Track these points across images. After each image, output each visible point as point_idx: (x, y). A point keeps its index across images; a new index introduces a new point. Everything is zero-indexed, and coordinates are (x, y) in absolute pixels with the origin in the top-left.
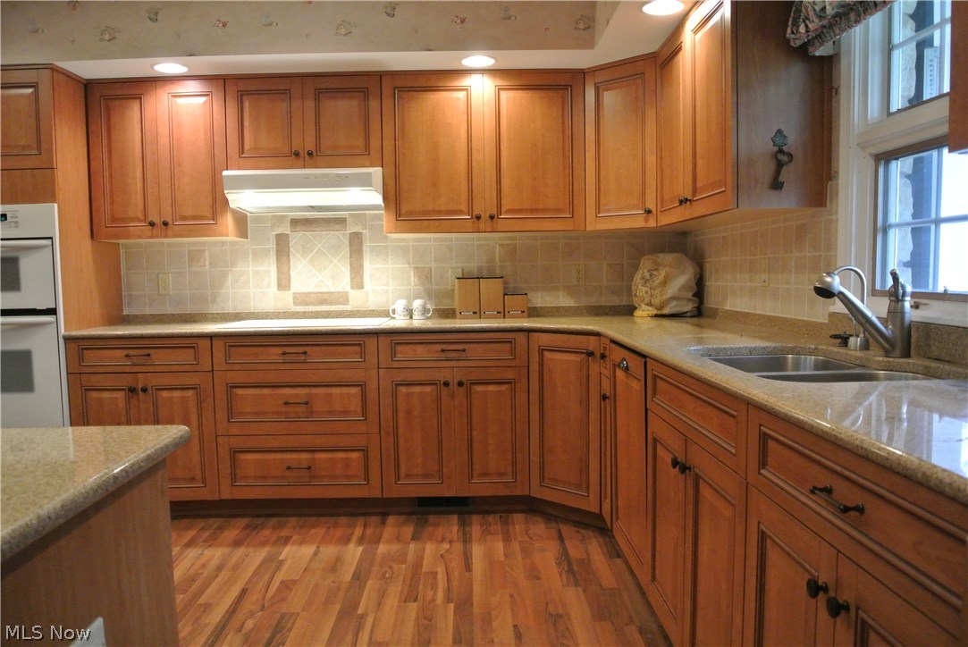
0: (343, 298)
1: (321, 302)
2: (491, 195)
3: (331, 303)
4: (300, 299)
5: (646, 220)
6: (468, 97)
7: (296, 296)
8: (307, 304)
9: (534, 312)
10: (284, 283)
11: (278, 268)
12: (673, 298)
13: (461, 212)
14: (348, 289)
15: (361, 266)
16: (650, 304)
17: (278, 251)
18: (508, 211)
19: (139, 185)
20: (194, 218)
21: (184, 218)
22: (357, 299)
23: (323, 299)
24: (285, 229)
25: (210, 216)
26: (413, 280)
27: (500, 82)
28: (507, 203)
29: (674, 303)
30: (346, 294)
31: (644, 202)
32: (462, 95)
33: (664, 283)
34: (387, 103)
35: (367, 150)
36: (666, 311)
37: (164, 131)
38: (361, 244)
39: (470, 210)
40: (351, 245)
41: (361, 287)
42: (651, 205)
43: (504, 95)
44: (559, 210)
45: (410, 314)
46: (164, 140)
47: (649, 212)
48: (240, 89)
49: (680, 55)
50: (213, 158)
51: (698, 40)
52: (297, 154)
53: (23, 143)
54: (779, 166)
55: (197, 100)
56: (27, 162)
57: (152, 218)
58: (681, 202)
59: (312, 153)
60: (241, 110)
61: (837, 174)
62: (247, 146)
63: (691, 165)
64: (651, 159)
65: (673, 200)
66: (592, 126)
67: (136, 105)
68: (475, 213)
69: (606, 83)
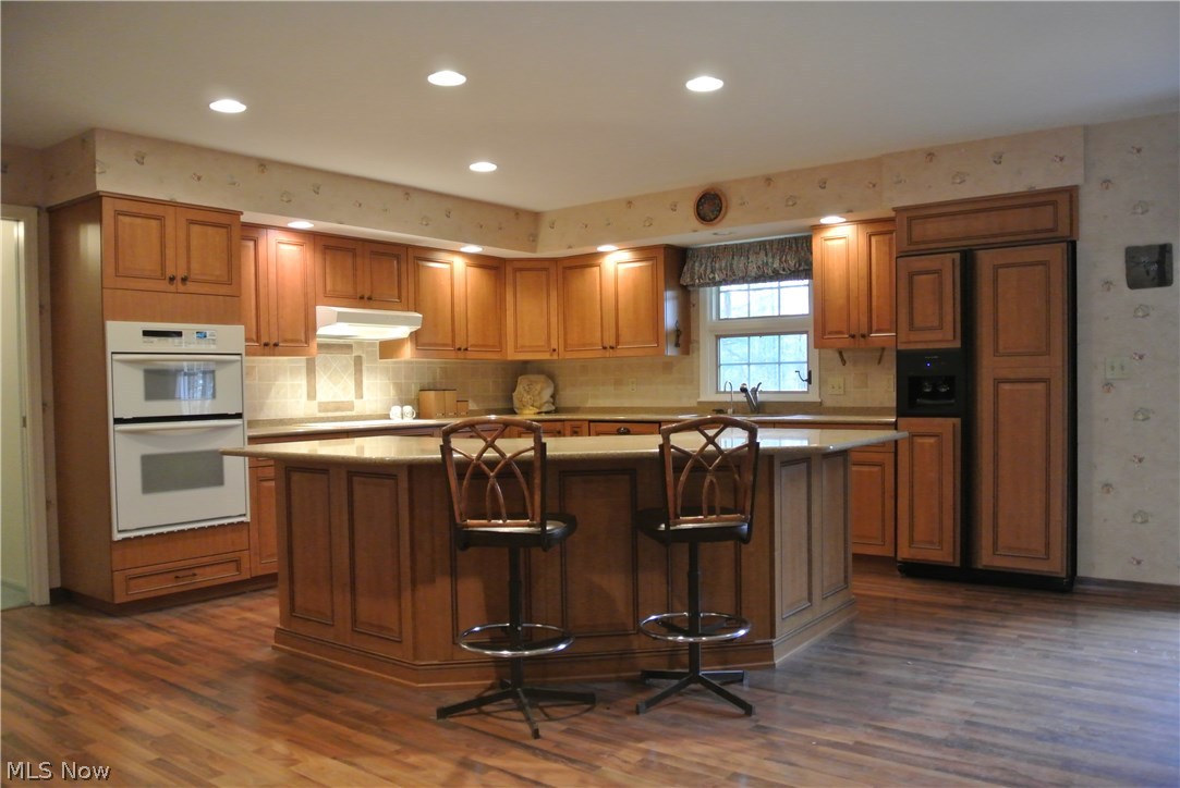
0: (350, 406)
1: (337, 410)
2: (464, 335)
3: (342, 411)
4: (323, 407)
5: (551, 355)
6: (452, 270)
7: (320, 404)
8: (328, 411)
10: (311, 395)
11: (308, 382)
13: (446, 346)
14: (353, 399)
15: (361, 382)
17: (307, 369)
18: (472, 346)
19: (254, 312)
20: (292, 341)
21: (285, 341)
22: (361, 407)
23: (338, 406)
25: (303, 339)
26: (392, 392)
27: (467, 261)
28: (472, 340)
30: (352, 402)
31: (549, 344)
32: (446, 267)
34: (410, 268)
35: (399, 299)
37: (273, 269)
38: (361, 364)
39: (453, 345)
40: (355, 366)
41: (362, 397)
42: (555, 346)
43: (468, 268)
44: (494, 346)
45: (402, 416)
46: (272, 277)
47: (553, 350)
48: (326, 244)
49: (596, 269)
50: (306, 295)
51: (622, 268)
52: (362, 298)
53: (217, 273)
54: (678, 336)
55: (294, 248)
56: (223, 290)
57: (264, 339)
58: (605, 348)
59: (370, 299)
60: (325, 259)
61: (698, 342)
62: (328, 288)
63: (613, 331)
64: (554, 320)
65: (584, 345)
66: (512, 293)
67: (251, 244)
68: (457, 347)
69: (521, 270)
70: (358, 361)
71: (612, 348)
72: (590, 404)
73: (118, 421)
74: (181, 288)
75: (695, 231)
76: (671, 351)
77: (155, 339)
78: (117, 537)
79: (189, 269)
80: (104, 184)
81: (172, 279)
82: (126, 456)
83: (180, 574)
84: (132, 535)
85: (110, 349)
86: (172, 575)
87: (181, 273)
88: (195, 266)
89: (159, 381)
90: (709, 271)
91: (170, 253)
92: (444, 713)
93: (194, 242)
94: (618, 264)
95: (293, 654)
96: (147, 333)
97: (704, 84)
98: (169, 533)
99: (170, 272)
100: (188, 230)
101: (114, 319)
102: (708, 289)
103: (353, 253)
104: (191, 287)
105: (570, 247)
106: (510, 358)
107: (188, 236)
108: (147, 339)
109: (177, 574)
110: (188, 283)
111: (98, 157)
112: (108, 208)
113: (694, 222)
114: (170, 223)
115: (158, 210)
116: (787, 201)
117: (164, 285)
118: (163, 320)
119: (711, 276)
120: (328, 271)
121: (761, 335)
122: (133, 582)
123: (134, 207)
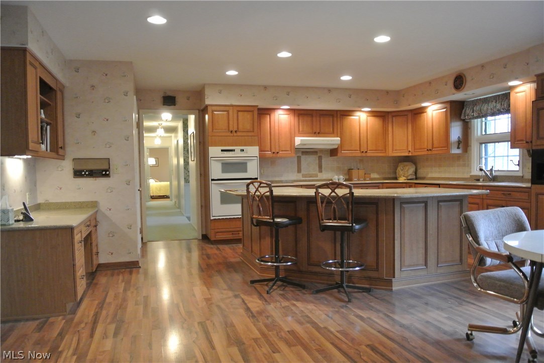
0: (316, 176)
1: (310, 177)
2: (365, 146)
3: (313, 177)
4: (304, 176)
5: (408, 154)
6: (359, 118)
8: (306, 177)
9: (371, 179)
10: (299, 171)
11: (298, 166)
12: (410, 175)
13: (357, 150)
14: (317, 173)
15: (321, 166)
16: (404, 176)
17: (297, 161)
18: (370, 150)
19: (269, 141)
20: (285, 151)
21: (282, 151)
22: (320, 176)
23: (311, 175)
24: (300, 154)
25: (289, 150)
26: (336, 170)
27: (368, 114)
28: (369, 148)
29: (411, 176)
31: (408, 149)
32: (357, 118)
33: (407, 171)
34: (339, 119)
35: (333, 132)
36: (409, 178)
37: (277, 124)
39: (360, 150)
40: (319, 159)
41: (322, 172)
42: (410, 150)
43: (368, 117)
44: (382, 150)
45: (339, 180)
46: (277, 128)
47: (410, 151)
48: (299, 113)
49: (425, 114)
50: (291, 133)
51: (435, 113)
52: (315, 133)
53: (249, 128)
54: (459, 144)
55: (286, 116)
56: (250, 134)
57: (273, 151)
58: (427, 150)
59: (319, 133)
60: (299, 119)
61: (471, 146)
62: (300, 130)
63: (431, 142)
64: (410, 138)
65: (421, 149)
66: (391, 127)
67: (268, 116)
68: (362, 151)
69: (396, 116)
70: (320, 158)
71: (430, 150)
72: (430, 175)
73: (212, 180)
74: (235, 134)
75: (454, 94)
76: (455, 151)
77: (225, 152)
78: (212, 218)
79: (238, 128)
80: (208, 102)
81: (231, 132)
82: (215, 191)
83: (233, 233)
84: (217, 218)
85: (210, 157)
86: (231, 233)
87: (235, 129)
88: (240, 126)
89: (227, 166)
90: (471, 112)
91: (231, 123)
92: (253, 282)
93: (240, 118)
94: (433, 111)
95: (243, 261)
96: (222, 150)
97: (382, 39)
98: (229, 218)
99: (231, 129)
100: (238, 114)
101: (212, 146)
102: (476, 120)
103: (312, 116)
104: (239, 134)
105: (410, 105)
106: (390, 155)
107: (238, 116)
108: (222, 152)
109: (233, 232)
110: (238, 133)
111: (206, 93)
112: (210, 109)
113: (453, 90)
114: (231, 113)
115: (227, 108)
116: (490, 76)
117: (229, 134)
118: (228, 146)
119: (472, 114)
120: (300, 123)
121: (498, 142)
122: (217, 234)
123: (218, 108)
